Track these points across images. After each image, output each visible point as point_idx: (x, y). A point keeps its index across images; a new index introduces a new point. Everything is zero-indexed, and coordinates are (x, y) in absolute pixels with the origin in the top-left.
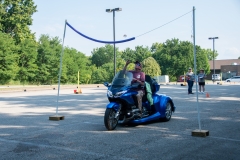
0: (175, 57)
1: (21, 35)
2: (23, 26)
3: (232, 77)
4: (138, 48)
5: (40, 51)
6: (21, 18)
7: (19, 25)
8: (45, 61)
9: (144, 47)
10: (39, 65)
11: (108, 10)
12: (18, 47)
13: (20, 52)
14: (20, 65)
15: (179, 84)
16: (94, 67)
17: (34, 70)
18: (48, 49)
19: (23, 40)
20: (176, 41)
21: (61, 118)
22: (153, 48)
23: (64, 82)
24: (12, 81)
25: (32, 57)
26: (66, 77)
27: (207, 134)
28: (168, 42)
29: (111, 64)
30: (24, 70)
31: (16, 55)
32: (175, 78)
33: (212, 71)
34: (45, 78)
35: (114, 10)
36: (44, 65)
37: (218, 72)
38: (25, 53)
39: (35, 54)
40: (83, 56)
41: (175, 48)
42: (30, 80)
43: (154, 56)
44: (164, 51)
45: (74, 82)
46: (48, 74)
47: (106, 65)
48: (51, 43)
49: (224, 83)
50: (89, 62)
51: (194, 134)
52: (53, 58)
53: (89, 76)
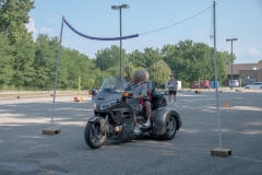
0: (188, 61)
1: (16, 34)
2: (18, 24)
3: (251, 83)
4: (147, 50)
5: (38, 53)
6: (17, 15)
7: (14, 23)
8: (43, 64)
9: (154, 49)
10: (36, 68)
11: (114, 7)
12: (13, 48)
13: (15, 53)
14: (15, 68)
15: (194, 90)
16: (98, 71)
17: (31, 74)
18: (46, 50)
19: (18, 40)
20: (189, 43)
21: (56, 132)
22: (165, 50)
23: (64, 87)
24: (5, 86)
25: (28, 59)
26: (66, 82)
27: (230, 153)
28: (181, 43)
29: (117, 68)
30: (20, 73)
31: (10, 57)
32: (188, 84)
33: (229, 76)
34: (43, 83)
35: (120, 7)
36: (42, 69)
37: (236, 77)
38: (20, 54)
39: (32, 56)
40: (86, 58)
41: (189, 51)
42: (26, 85)
43: (165, 59)
44: (176, 54)
45: (75, 87)
46: (47, 78)
47: (112, 68)
48: (51, 43)
49: (243, 90)
50: (94, 65)
51: (213, 153)
52: (52, 60)
53: (93, 81)
